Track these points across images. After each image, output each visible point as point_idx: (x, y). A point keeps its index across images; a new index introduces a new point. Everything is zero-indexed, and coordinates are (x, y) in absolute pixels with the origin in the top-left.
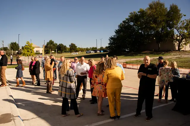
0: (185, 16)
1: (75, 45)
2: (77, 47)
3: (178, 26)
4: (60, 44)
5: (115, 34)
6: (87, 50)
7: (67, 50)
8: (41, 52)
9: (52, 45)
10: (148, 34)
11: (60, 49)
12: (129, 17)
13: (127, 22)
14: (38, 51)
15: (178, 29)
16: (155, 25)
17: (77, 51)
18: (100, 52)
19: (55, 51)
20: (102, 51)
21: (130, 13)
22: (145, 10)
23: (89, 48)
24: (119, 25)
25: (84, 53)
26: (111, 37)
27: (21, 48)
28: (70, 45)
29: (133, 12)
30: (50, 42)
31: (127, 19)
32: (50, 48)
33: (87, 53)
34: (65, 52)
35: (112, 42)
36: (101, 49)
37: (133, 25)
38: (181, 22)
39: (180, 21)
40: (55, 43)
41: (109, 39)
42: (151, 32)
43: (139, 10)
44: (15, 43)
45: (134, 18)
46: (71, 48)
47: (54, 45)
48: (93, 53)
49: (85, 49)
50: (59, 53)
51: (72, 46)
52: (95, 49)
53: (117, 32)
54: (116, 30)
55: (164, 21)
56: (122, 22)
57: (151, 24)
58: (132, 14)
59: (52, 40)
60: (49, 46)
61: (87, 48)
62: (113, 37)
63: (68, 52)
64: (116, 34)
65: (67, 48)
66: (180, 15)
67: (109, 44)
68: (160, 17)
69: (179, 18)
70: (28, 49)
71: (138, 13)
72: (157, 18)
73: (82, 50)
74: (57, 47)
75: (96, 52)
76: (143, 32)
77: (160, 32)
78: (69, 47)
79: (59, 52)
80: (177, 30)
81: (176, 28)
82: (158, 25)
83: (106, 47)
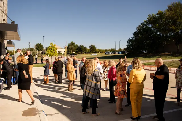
1: (94, 46)
2: (96, 48)
4: (80, 46)
5: (133, 36)
6: (106, 51)
7: (87, 51)
8: (63, 53)
9: (73, 46)
10: (166, 36)
11: (81, 50)
12: (147, 20)
13: (145, 25)
14: (60, 52)
16: (174, 26)
17: (96, 52)
18: (119, 53)
19: (76, 52)
20: (120, 53)
21: (149, 16)
22: (163, 12)
23: (108, 49)
24: (138, 27)
25: (104, 55)
26: (129, 39)
27: (45, 49)
28: (90, 47)
29: (151, 14)
30: (71, 43)
31: (145, 22)
32: (71, 49)
33: (106, 54)
34: (85, 53)
35: (130, 44)
36: (120, 50)
37: (151, 28)
40: (76, 44)
41: (128, 41)
42: (170, 34)
44: (40, 44)
45: (153, 20)
46: (91, 49)
47: (75, 46)
48: (111, 54)
49: (104, 50)
50: (80, 54)
51: (91, 47)
52: (113, 51)
53: (135, 34)
56: (140, 25)
57: (170, 26)
58: (151, 16)
59: (73, 42)
60: (70, 47)
61: (106, 49)
62: (131, 39)
63: (88, 53)
64: (135, 36)
65: (87, 49)
67: (127, 46)
68: (180, 18)
70: (52, 50)
71: (156, 16)
72: (176, 20)
73: (101, 51)
74: (78, 48)
75: (114, 54)
76: (161, 34)
77: (180, 34)
78: (89, 49)
79: (79, 52)
82: (177, 26)
83: (125, 49)
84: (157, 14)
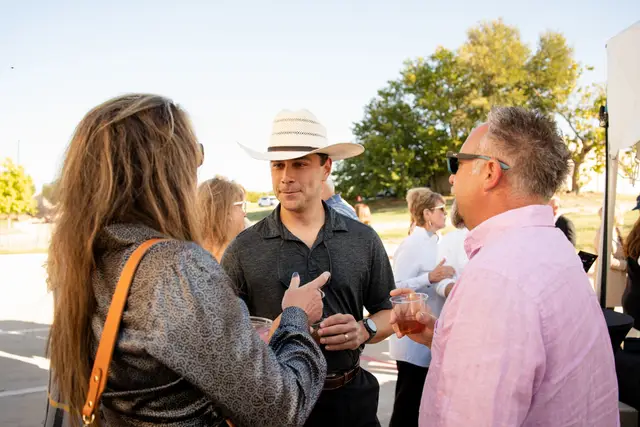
0: (591, 69)
3: (569, 107)
12: (401, 77)
13: (393, 95)
15: (570, 116)
16: (488, 100)
21: (405, 63)
22: (453, 51)
24: (368, 104)
29: (412, 59)
31: (393, 84)
38: (579, 90)
39: (577, 88)
43: (433, 51)
45: (422, 81)
54: (357, 125)
55: (518, 86)
56: (376, 96)
57: (474, 97)
58: (412, 64)
66: (574, 67)
68: (504, 71)
69: (571, 77)
71: (431, 63)
72: (493, 76)
76: (448, 130)
80: (568, 121)
81: (561, 113)
82: (498, 100)
84: (433, 58)
